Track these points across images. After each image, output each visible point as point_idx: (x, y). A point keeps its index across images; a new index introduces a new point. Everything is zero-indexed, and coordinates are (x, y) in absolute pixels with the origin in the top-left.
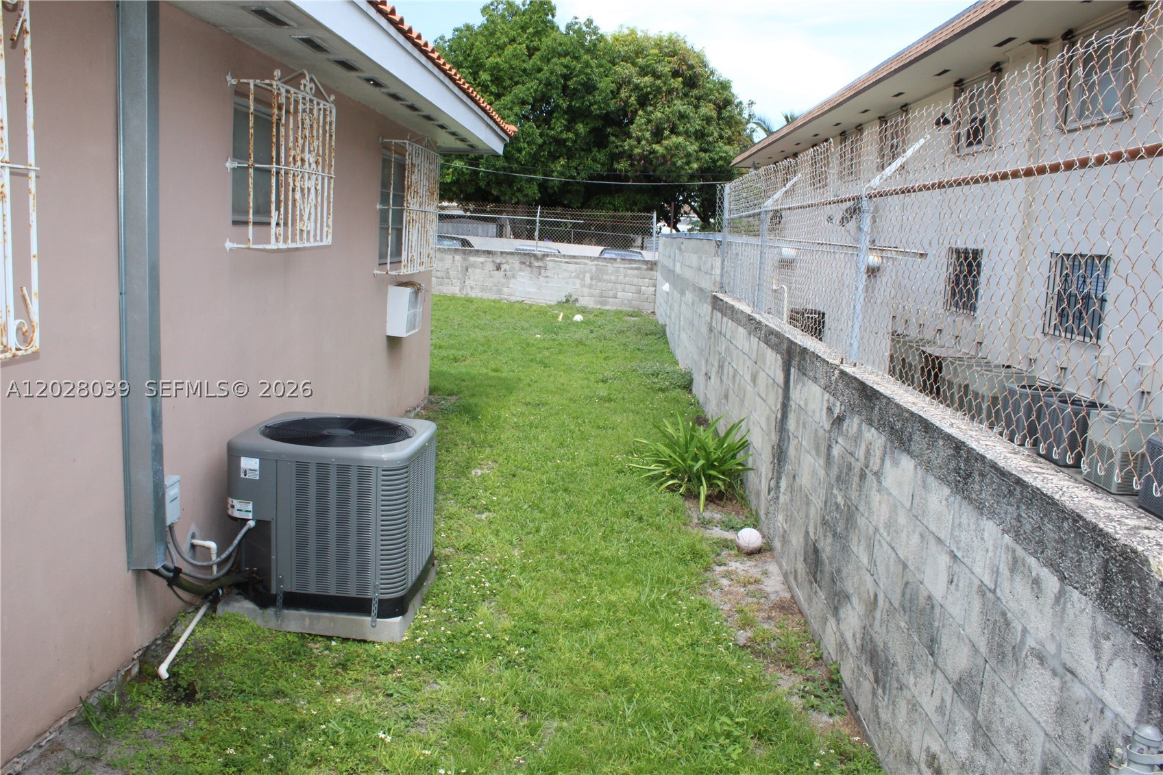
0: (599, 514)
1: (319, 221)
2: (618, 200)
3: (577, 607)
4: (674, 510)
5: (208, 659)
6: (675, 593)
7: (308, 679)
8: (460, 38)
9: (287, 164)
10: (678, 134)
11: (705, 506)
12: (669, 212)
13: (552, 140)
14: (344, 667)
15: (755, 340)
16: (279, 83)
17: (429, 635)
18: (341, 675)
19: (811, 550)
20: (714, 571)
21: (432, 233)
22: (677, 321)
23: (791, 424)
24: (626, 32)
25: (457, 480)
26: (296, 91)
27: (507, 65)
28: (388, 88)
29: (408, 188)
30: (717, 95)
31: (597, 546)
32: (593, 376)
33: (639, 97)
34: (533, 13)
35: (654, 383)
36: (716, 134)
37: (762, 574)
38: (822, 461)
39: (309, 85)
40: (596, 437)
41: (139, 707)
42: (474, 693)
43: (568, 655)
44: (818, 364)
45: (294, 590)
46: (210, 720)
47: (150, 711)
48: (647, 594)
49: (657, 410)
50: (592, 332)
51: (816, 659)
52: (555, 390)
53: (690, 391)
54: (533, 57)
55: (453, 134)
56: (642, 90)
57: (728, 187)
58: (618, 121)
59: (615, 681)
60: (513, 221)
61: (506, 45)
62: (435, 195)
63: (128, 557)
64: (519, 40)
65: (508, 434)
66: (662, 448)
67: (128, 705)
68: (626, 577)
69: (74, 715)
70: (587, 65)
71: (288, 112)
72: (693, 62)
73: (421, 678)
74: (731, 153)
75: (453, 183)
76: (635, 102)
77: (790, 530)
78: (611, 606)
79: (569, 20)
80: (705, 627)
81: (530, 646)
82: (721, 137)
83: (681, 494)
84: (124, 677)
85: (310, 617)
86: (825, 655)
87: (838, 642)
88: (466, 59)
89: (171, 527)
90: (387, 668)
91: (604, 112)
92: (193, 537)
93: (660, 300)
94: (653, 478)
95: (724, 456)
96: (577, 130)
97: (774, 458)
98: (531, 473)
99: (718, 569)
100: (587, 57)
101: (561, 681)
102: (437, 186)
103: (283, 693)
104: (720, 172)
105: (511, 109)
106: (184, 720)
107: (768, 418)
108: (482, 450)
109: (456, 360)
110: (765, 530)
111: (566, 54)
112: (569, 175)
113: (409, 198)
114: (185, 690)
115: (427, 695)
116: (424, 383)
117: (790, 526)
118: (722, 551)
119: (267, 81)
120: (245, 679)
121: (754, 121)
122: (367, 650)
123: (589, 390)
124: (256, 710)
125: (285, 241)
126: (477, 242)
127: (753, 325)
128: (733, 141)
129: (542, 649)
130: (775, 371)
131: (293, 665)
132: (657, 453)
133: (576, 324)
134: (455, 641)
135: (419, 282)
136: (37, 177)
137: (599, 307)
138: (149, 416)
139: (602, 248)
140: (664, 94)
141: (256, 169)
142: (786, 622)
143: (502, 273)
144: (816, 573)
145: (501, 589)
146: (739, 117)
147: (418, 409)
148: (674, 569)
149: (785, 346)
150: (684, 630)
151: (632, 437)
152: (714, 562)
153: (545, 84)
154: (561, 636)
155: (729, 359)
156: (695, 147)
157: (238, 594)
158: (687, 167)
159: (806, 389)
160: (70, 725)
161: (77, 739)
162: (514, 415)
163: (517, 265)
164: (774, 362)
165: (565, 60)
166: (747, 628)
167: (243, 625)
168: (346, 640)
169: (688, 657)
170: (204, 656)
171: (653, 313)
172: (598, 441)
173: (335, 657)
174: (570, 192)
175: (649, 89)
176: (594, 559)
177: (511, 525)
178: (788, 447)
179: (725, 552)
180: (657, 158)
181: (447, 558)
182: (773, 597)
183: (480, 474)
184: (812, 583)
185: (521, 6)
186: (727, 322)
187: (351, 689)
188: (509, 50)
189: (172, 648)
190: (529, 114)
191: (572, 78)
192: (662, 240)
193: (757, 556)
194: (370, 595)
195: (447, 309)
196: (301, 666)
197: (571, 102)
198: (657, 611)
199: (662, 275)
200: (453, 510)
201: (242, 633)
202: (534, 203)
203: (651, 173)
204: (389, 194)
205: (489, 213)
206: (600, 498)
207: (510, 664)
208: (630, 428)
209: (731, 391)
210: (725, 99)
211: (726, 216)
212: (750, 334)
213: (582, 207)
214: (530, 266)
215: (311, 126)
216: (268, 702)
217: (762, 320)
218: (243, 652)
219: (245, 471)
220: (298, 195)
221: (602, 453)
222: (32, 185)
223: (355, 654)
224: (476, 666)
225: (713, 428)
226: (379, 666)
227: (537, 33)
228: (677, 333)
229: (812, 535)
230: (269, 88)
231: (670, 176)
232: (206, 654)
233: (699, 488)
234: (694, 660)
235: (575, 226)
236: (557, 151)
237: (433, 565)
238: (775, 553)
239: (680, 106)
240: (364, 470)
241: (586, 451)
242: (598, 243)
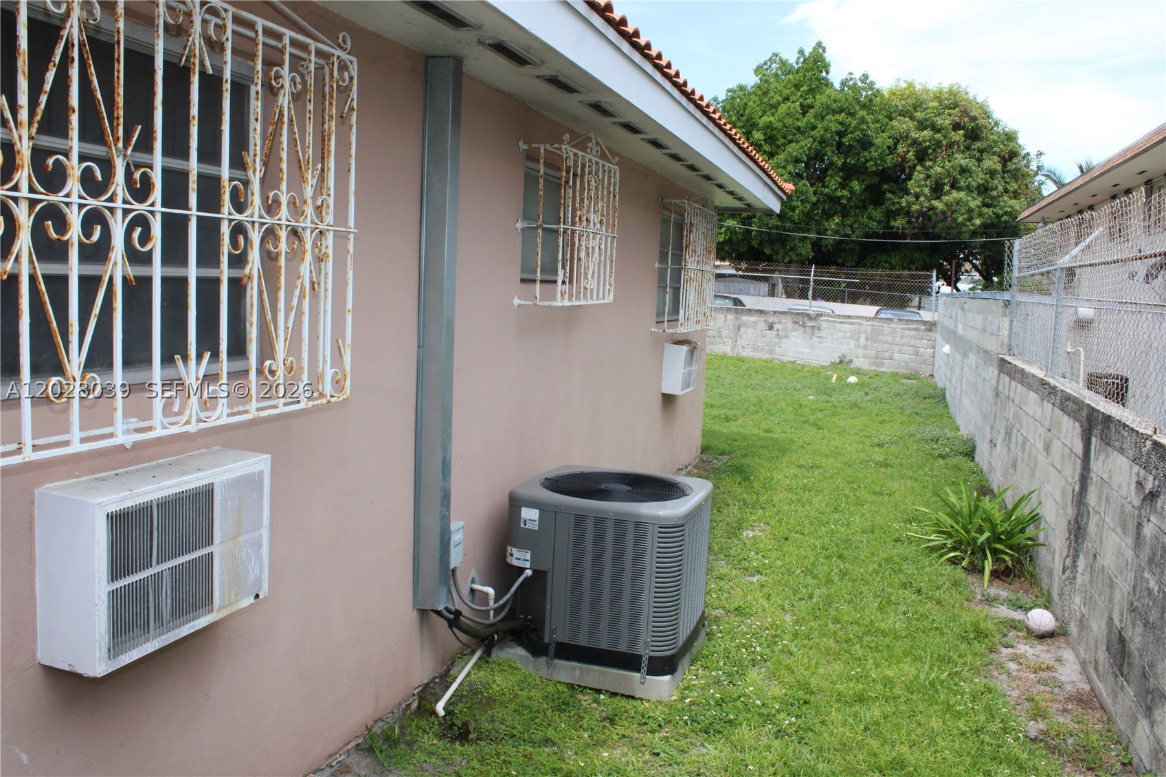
0: (875, 584)
1: (602, 279)
2: (895, 259)
3: (851, 680)
4: (955, 584)
5: (481, 701)
6: (957, 673)
7: (576, 730)
8: (733, 98)
9: (573, 224)
10: (959, 189)
11: (990, 581)
12: (948, 270)
13: (826, 198)
14: (612, 722)
15: (1048, 406)
16: (567, 147)
17: (697, 697)
18: (609, 730)
19: (1115, 639)
20: (1001, 653)
21: (708, 292)
22: (959, 384)
23: (1092, 498)
24: (903, 85)
25: (729, 540)
26: (583, 154)
27: (781, 124)
28: (670, 148)
29: (686, 247)
30: (1002, 147)
31: (873, 617)
32: (868, 439)
33: (917, 152)
34: (807, 70)
35: (934, 449)
36: (1000, 188)
37: (1056, 661)
38: (1130, 541)
39: (595, 149)
40: (872, 503)
41: (417, 741)
42: (742, 760)
43: (840, 729)
44: (1126, 434)
45: (566, 641)
46: (482, 761)
47: (427, 746)
48: (927, 673)
49: (936, 477)
50: (867, 394)
51: (1124, 764)
52: (829, 453)
53: (973, 459)
54: (807, 115)
55: (731, 193)
56: (920, 144)
57: (1017, 244)
58: (896, 177)
59: (891, 762)
60: (785, 281)
61: (779, 104)
62: (712, 255)
63: (414, 597)
64: (793, 98)
65: (781, 496)
66: (943, 517)
67: (408, 738)
68: (903, 652)
69: (360, 741)
70: (863, 121)
71: (575, 175)
72: (976, 114)
73: (688, 740)
74: (1017, 208)
75: (725, 242)
76: (913, 157)
77: (1089, 614)
78: (888, 682)
79: (844, 76)
80: (991, 714)
81: (800, 716)
82: (1006, 191)
83: (963, 568)
84: (405, 710)
85: (580, 669)
86: (1135, 761)
87: (1152, 747)
88: (739, 119)
89: (454, 571)
90: (655, 726)
91: (881, 168)
92: (473, 581)
93: (939, 361)
94: (933, 549)
95: (1011, 530)
96: (852, 187)
97: (1070, 534)
98: (803, 537)
99: (1005, 651)
100: (862, 113)
101: (833, 756)
102: (714, 245)
103: (552, 741)
104: (1005, 228)
105: (784, 167)
106: (458, 758)
107: (1063, 491)
108: (754, 511)
109: (727, 419)
110: (1059, 613)
111: (841, 111)
112: (843, 233)
113: (687, 257)
114: (459, 729)
115: (694, 758)
116: (696, 441)
117: (1089, 610)
118: (1009, 631)
119: (556, 146)
120: (516, 725)
121: (1043, 172)
122: (635, 707)
123: (864, 453)
124: (525, 756)
125: (570, 299)
126: (749, 301)
127: (1047, 390)
128: (1019, 194)
129: (813, 721)
130: (1072, 440)
131: (562, 715)
132: (938, 523)
133: (850, 385)
134: (723, 704)
135: (694, 340)
136: (355, 239)
137: (874, 368)
138: (439, 464)
139: (878, 308)
140: (944, 148)
141: (544, 229)
142: (1085, 717)
143: (774, 333)
144: (1122, 665)
145: (771, 655)
146: (1026, 169)
147: (690, 468)
148: (956, 648)
149: (1085, 413)
150: (967, 714)
151: (910, 504)
152: (1001, 643)
153: (819, 142)
154: (833, 709)
155: (1017, 426)
156: (978, 202)
157: (512, 640)
158: (968, 223)
159: (1110, 460)
160: (356, 750)
161: (363, 764)
162: (786, 477)
163: (790, 325)
164: (1071, 430)
165: (840, 117)
166: (1039, 719)
167: (516, 671)
168: (614, 694)
169: (971, 744)
170: (478, 698)
171: (932, 375)
172: (874, 508)
173: (603, 711)
174: (844, 250)
175: (928, 143)
176: (869, 631)
177: (784, 590)
178: (1087, 523)
179: (1012, 633)
180: (937, 214)
181: (717, 620)
182: (1068, 687)
183: (751, 535)
184: (1117, 676)
185: (795, 65)
186: (1016, 387)
187: (618, 744)
188: (783, 109)
189: (448, 687)
190: (803, 172)
191: (847, 135)
192: (942, 300)
193: (1049, 641)
194: (640, 651)
195: (718, 368)
196: (569, 717)
197: (846, 159)
198: (937, 691)
199: (941, 336)
200: (724, 570)
201: (514, 679)
202: (807, 263)
203: (930, 230)
204: (667, 253)
205: (763, 271)
206: (876, 567)
207: (779, 733)
208: (908, 495)
209: (1019, 461)
210: (1010, 151)
211: (1016, 274)
212: (1043, 400)
213: (857, 266)
214: (803, 326)
215: (597, 188)
216: (537, 749)
217: (1057, 384)
218: (514, 697)
219: (525, 521)
220: (583, 255)
221: (879, 520)
222: (351, 247)
223: (624, 710)
224: (744, 733)
225: (1000, 499)
226: (647, 724)
227: (811, 91)
228: (958, 397)
229: (1116, 621)
230: (558, 152)
231: (950, 233)
232: (480, 696)
233: (983, 562)
234: (978, 748)
235: (849, 285)
236: (831, 209)
237: (704, 625)
238: (1070, 639)
239: (961, 159)
240: (640, 526)
241: (862, 517)
242: (873, 303)
